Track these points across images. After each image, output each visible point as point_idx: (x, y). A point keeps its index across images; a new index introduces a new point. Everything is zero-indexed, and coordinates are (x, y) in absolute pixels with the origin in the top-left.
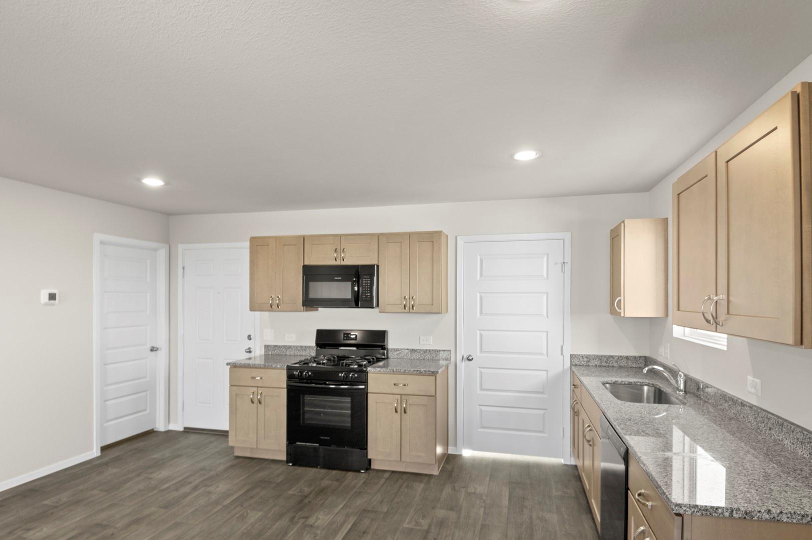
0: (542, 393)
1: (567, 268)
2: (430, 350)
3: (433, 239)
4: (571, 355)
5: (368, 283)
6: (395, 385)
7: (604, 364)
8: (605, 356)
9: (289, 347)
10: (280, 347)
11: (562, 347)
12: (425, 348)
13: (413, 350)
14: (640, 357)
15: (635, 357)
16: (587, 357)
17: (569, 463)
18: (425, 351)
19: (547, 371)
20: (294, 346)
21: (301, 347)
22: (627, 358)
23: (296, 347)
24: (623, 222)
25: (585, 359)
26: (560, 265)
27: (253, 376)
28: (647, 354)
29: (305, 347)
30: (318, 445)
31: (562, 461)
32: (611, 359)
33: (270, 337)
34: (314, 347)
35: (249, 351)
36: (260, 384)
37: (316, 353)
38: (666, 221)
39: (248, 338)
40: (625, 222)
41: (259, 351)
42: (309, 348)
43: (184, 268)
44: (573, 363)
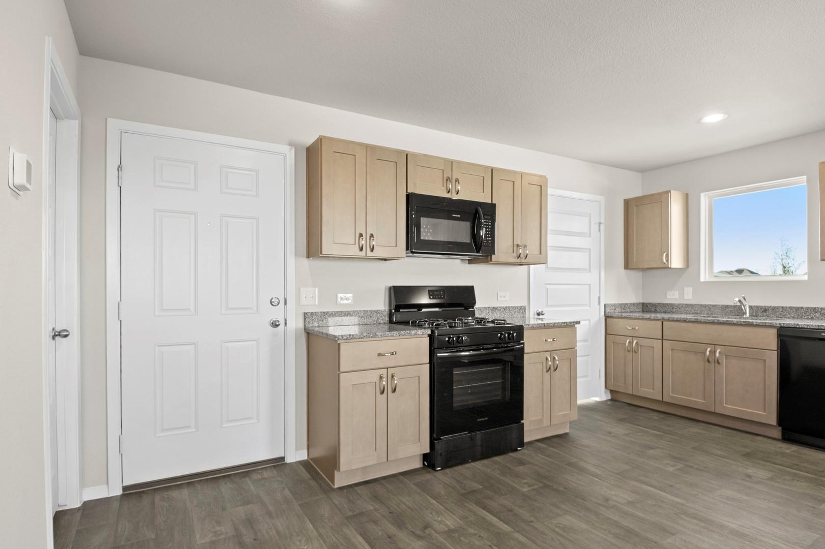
0: (587, 340)
1: (602, 227)
2: (509, 307)
3: (539, 182)
4: (605, 305)
5: (488, 225)
6: (545, 341)
7: (623, 311)
8: (623, 304)
11: (599, 298)
12: (504, 305)
13: (494, 309)
15: (638, 304)
16: (613, 305)
19: (589, 320)
21: (366, 312)
22: (634, 304)
24: (670, 191)
25: (613, 307)
26: (597, 225)
28: (641, 302)
29: (371, 311)
32: (626, 306)
33: (312, 301)
34: (385, 310)
35: (275, 325)
36: (389, 361)
37: (387, 319)
38: (687, 195)
39: (271, 303)
40: (672, 191)
41: (295, 324)
42: (377, 312)
43: (120, 168)
44: (607, 312)
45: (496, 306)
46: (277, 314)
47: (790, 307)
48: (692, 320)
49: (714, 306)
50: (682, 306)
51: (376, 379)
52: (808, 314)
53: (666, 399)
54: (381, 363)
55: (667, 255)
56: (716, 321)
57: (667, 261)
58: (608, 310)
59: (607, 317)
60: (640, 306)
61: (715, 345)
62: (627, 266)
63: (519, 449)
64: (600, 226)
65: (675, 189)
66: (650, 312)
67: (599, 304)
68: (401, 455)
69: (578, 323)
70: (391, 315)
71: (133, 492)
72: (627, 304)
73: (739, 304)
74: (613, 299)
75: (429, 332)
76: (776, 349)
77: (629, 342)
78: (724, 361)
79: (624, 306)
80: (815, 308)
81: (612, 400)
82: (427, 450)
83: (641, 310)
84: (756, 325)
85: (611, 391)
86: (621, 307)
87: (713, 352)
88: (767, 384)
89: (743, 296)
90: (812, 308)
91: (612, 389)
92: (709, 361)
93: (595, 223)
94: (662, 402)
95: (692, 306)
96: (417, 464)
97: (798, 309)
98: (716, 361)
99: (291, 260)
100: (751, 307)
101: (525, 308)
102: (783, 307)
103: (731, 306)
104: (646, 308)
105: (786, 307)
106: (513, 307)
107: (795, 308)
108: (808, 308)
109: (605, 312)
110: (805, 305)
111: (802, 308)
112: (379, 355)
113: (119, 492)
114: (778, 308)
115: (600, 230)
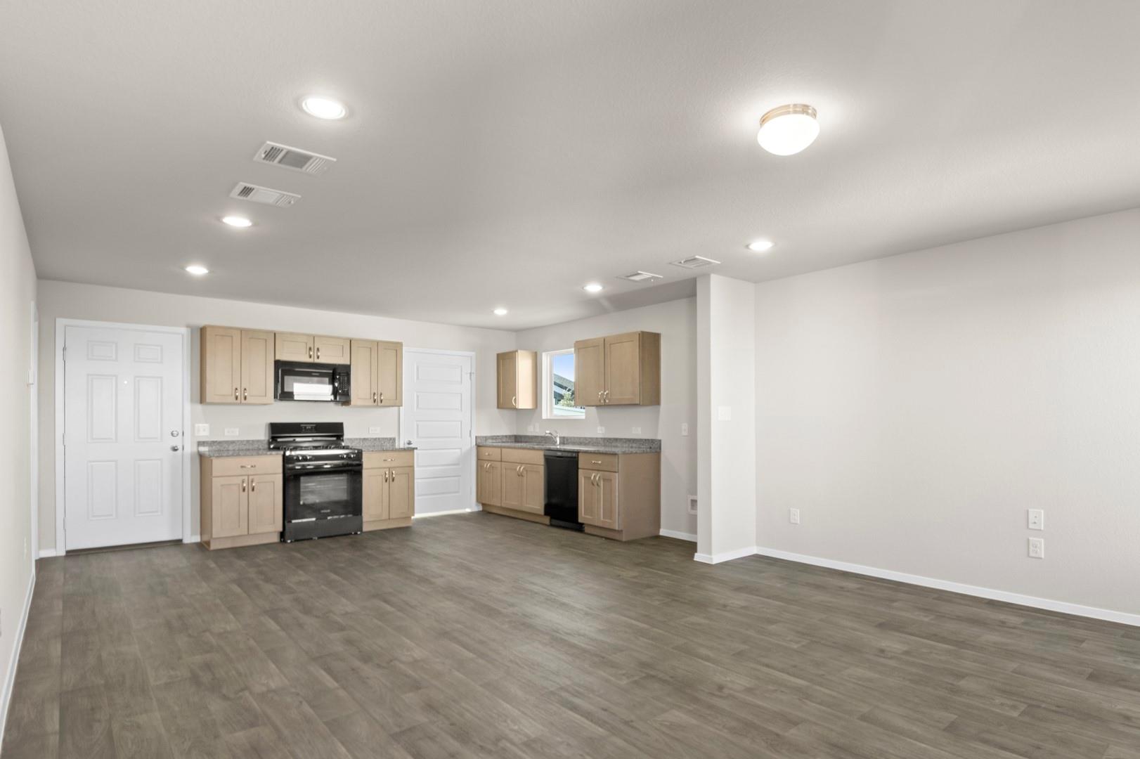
0: (458, 464)
1: (474, 377)
2: (379, 439)
3: (396, 348)
4: (476, 437)
5: (344, 380)
6: (385, 460)
7: (494, 441)
8: (494, 436)
9: (233, 442)
10: (220, 443)
11: (470, 432)
12: (375, 437)
13: (364, 439)
14: (512, 436)
15: (510, 436)
16: (486, 437)
17: (474, 510)
18: (375, 439)
19: (461, 449)
20: (238, 441)
21: (248, 441)
22: (506, 436)
23: (242, 441)
24: (517, 351)
25: (485, 439)
26: (469, 375)
27: (243, 465)
28: (515, 434)
29: (253, 441)
30: (314, 519)
31: (468, 510)
32: (498, 438)
33: (204, 432)
34: (264, 440)
35: (175, 449)
36: (252, 471)
37: (266, 446)
38: (536, 353)
39: (172, 434)
40: (519, 351)
41: (190, 448)
42: (258, 441)
43: (64, 349)
45: (366, 437)
46: (177, 442)
48: (512, 447)
50: (533, 437)
51: (240, 482)
53: (504, 505)
54: (243, 472)
55: (515, 399)
56: (522, 447)
57: (516, 403)
58: (479, 441)
59: (478, 446)
60: (513, 438)
61: (521, 463)
62: (498, 407)
63: (359, 533)
64: (471, 375)
65: (520, 349)
66: (518, 442)
67: (470, 436)
68: (260, 530)
69: (416, 448)
70: (270, 443)
71: (71, 554)
72: (498, 436)
73: (550, 435)
74: (486, 432)
75: (282, 453)
76: (543, 464)
79: (495, 438)
81: (483, 511)
82: (281, 529)
83: (514, 440)
84: (536, 449)
85: (483, 505)
86: (493, 438)
88: (540, 487)
91: (484, 502)
92: (519, 475)
93: (467, 373)
95: (537, 437)
96: (276, 539)
98: (522, 475)
99: (188, 406)
100: (560, 438)
101: (394, 439)
104: (517, 439)
106: (383, 439)
109: (476, 442)
112: (242, 467)
113: (63, 553)
115: (471, 379)
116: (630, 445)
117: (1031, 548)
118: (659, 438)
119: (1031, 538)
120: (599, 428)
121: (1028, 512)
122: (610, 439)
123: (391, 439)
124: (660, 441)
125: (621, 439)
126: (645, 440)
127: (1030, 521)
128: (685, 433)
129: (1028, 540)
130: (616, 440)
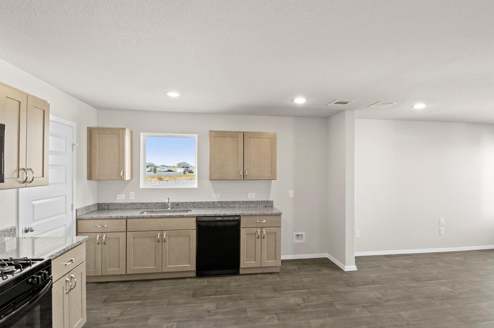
1: (75, 148)
3: (42, 106)
4: (76, 210)
11: (72, 205)
15: (95, 205)
22: (93, 206)
24: (125, 129)
32: (89, 208)
38: (132, 132)
44: (78, 215)
47: (190, 202)
48: (148, 217)
49: (149, 203)
50: (128, 204)
52: (198, 205)
53: (129, 272)
55: (124, 172)
56: (164, 216)
57: (124, 175)
59: (77, 220)
61: (162, 231)
64: (73, 147)
66: (104, 209)
67: (72, 209)
72: (89, 206)
74: (82, 204)
76: (195, 228)
77: (99, 237)
78: (167, 240)
79: (87, 208)
80: (201, 202)
84: (186, 216)
86: (86, 209)
87: (162, 235)
88: (191, 248)
89: (168, 197)
90: (200, 202)
92: (159, 241)
93: (70, 144)
94: (126, 275)
95: (135, 204)
97: (193, 203)
98: (163, 240)
100: (171, 203)
102: (186, 202)
103: (159, 203)
104: (101, 207)
105: (188, 203)
107: (192, 202)
108: (198, 202)
109: (76, 216)
110: (197, 201)
111: (195, 202)
114: (184, 203)
115: (73, 150)
116: (248, 206)
117: (441, 232)
118: (271, 200)
119: (441, 228)
120: (214, 194)
121: (440, 219)
122: (228, 202)
123: (11, 230)
124: (273, 201)
125: (238, 202)
126: (261, 201)
127: (441, 222)
128: (292, 196)
129: (440, 229)
130: (234, 202)
